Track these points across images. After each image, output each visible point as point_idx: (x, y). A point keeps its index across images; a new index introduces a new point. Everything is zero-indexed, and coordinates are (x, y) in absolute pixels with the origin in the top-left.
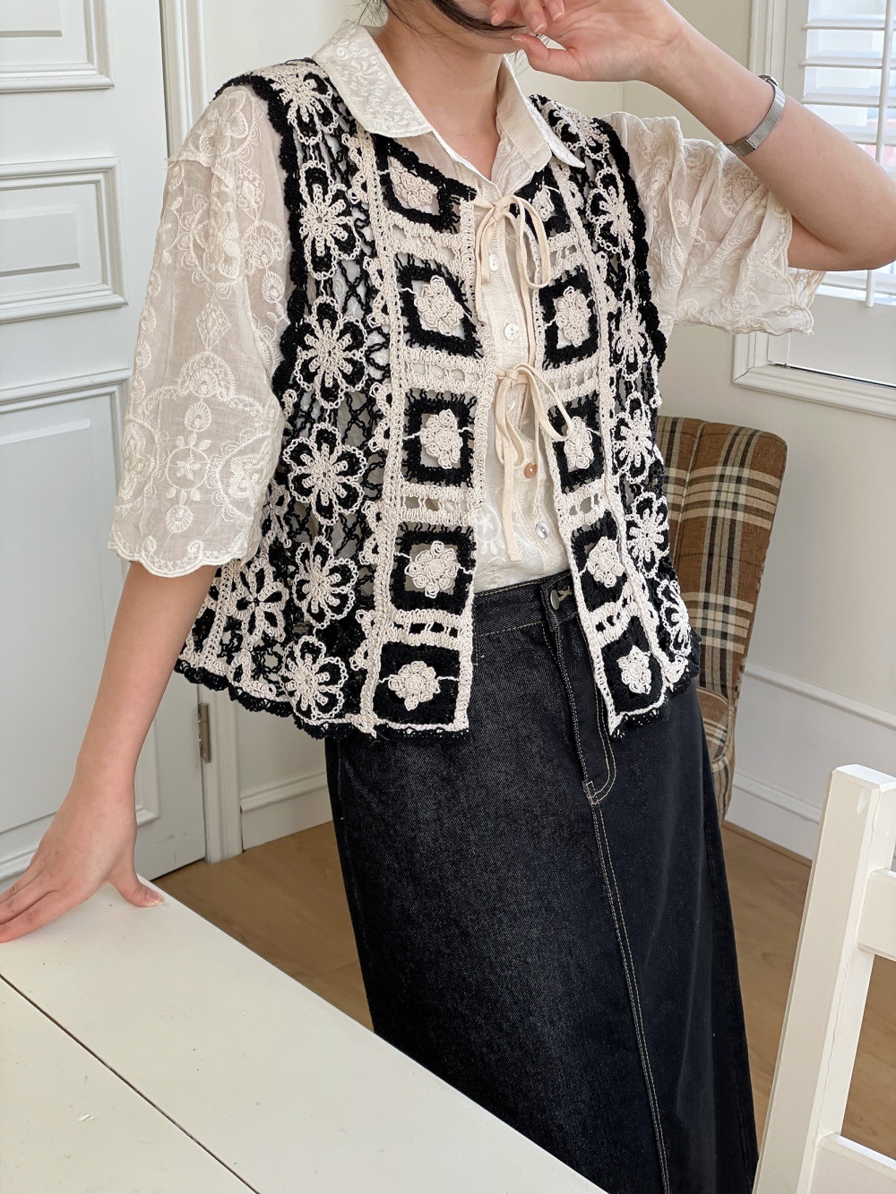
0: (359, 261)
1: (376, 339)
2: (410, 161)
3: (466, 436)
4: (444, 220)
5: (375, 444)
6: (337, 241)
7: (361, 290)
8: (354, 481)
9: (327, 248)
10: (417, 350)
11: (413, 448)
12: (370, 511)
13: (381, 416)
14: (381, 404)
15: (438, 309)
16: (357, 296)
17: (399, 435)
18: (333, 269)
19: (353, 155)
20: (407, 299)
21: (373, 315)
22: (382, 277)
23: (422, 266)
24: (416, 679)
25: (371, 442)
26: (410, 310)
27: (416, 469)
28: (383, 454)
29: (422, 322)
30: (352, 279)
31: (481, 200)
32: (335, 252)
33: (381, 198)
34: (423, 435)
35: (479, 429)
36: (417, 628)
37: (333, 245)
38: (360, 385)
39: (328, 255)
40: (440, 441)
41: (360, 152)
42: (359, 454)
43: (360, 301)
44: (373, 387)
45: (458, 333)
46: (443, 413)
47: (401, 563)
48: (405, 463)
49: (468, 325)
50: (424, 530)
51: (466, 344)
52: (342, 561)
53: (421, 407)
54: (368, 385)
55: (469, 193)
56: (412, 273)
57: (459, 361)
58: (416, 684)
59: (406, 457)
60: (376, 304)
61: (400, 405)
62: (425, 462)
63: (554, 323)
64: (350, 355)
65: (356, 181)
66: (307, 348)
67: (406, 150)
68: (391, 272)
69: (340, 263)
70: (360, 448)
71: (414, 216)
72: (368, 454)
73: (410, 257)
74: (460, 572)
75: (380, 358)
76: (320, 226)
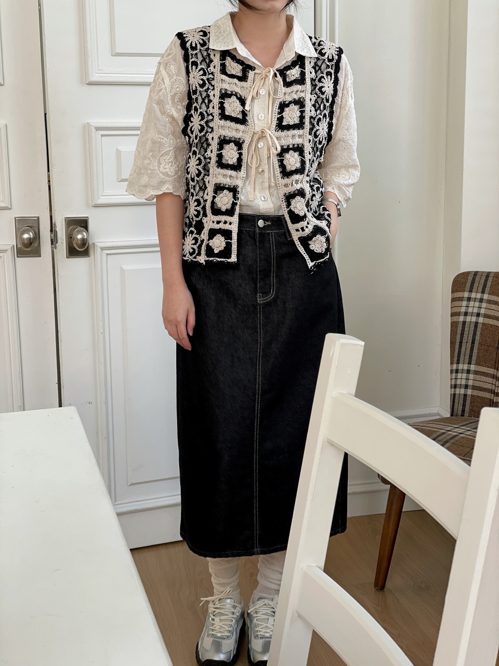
0: (207, 91)
1: (211, 117)
2: (234, 58)
3: (241, 154)
4: (243, 78)
5: (207, 155)
6: (199, 84)
7: (206, 101)
8: (200, 168)
9: (196, 87)
10: (223, 122)
11: (220, 156)
12: (207, 179)
13: (210, 145)
14: (210, 141)
15: (233, 107)
16: (205, 103)
17: (215, 152)
18: (198, 94)
19: (212, 57)
20: (222, 104)
21: (209, 109)
22: (214, 96)
23: (230, 93)
24: (218, 241)
25: (206, 154)
26: (222, 108)
27: (221, 164)
28: (210, 158)
29: (226, 112)
30: (203, 97)
31: (256, 71)
32: (199, 88)
33: (219, 70)
34: (224, 152)
35: (244, 151)
36: (218, 222)
37: (198, 86)
38: (203, 133)
39: (196, 89)
40: (230, 154)
41: (214, 55)
42: (202, 158)
43: (206, 105)
44: (207, 135)
45: (240, 116)
46: (231, 144)
47: (214, 197)
48: (217, 162)
49: (244, 114)
50: (222, 185)
51: (243, 120)
52: (198, 197)
53: (223, 142)
54: (206, 133)
55: (252, 68)
56: (225, 95)
57: (239, 126)
58: (218, 243)
59: (217, 160)
60: (211, 105)
61: (216, 141)
62: (224, 161)
63: (282, 115)
64: (200, 123)
65: (212, 65)
66: (192, 122)
67: (233, 54)
68: (218, 94)
69: (200, 92)
70: (202, 156)
71: (232, 76)
72: (205, 158)
73: (226, 90)
74: (233, 201)
75: (211, 125)
76: (194, 80)
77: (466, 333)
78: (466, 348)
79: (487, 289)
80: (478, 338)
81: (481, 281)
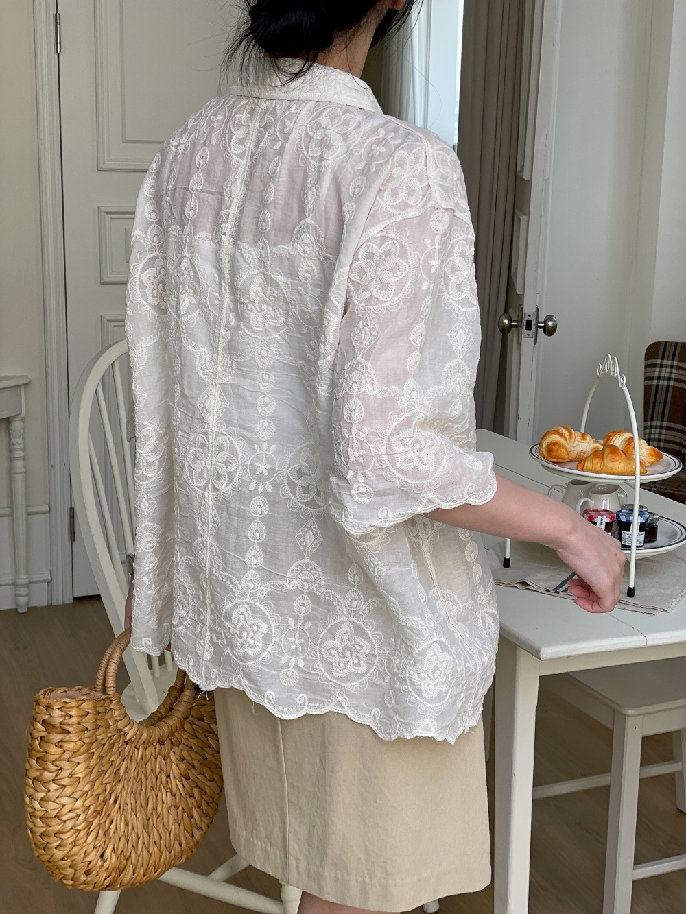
77: (659, 394)
78: (659, 407)
79: (676, 358)
80: (669, 398)
81: (670, 350)
